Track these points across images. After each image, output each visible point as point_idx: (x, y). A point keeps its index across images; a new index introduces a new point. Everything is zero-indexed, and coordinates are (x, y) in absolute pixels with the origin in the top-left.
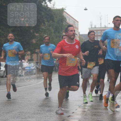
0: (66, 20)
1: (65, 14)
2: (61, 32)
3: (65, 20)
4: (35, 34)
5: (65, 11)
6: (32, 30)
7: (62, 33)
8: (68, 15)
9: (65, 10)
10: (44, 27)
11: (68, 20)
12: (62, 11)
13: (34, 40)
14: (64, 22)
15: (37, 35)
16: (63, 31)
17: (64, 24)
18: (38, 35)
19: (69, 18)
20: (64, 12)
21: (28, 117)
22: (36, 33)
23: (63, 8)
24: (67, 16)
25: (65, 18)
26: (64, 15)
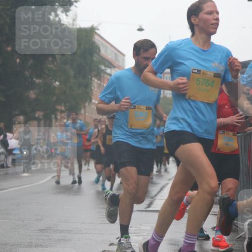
0: (100, 51)
1: (96, 39)
2: (90, 77)
3: (98, 51)
4: (35, 79)
5: (97, 31)
6: (28, 71)
8: (103, 42)
9: (98, 29)
10: (53, 65)
11: (103, 52)
12: (91, 31)
13: (31, 92)
14: (96, 55)
15: (38, 81)
16: (92, 75)
17: (94, 59)
18: (40, 81)
19: (106, 47)
20: (94, 34)
22: (37, 78)
23: (93, 26)
24: (102, 44)
25: (97, 46)
26: (96, 41)
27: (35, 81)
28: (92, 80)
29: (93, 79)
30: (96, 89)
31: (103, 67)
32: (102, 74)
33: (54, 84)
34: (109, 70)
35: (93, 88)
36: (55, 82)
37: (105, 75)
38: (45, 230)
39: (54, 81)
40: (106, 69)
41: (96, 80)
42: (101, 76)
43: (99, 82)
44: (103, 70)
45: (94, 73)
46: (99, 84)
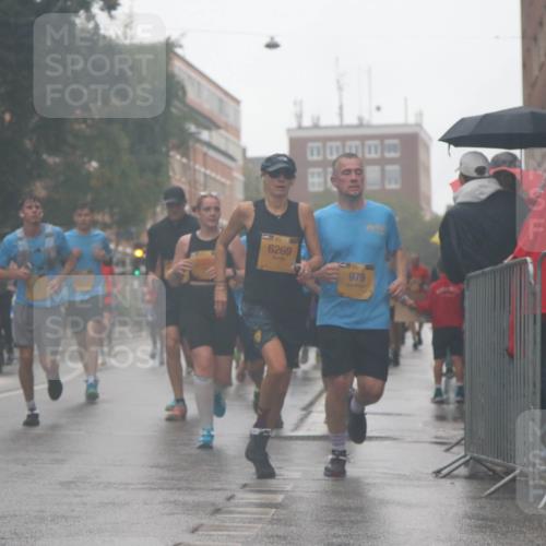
0: (184, 93)
1: (177, 67)
2: (164, 149)
3: (180, 93)
4: (45, 156)
5: (179, 51)
6: (31, 140)
7: (168, 151)
8: (193, 74)
9: (181, 46)
10: (83, 126)
11: (192, 95)
12: (169, 48)
13: (38, 184)
14: (176, 103)
15: (52, 160)
16: (170, 145)
17: (174, 110)
18: (57, 160)
19: (199, 84)
20: (173, 55)
21: (14, 536)
22: (50, 155)
23: (169, 39)
24: (190, 77)
25: (178, 83)
26: (176, 71)
27: (44, 161)
28: (168, 156)
29: (172, 153)
30: (178, 177)
31: (193, 128)
32: (191, 143)
33: (87, 166)
34: (205, 135)
35: (171, 174)
36: (89, 161)
37: (198, 146)
38: (71, 482)
39: (86, 160)
40: (199, 133)
41: (178, 157)
42: (188, 148)
43: (184, 160)
44: (191, 134)
45: (174, 141)
46: (184, 165)
